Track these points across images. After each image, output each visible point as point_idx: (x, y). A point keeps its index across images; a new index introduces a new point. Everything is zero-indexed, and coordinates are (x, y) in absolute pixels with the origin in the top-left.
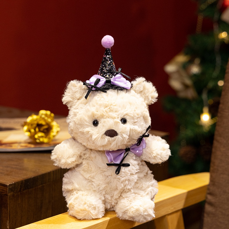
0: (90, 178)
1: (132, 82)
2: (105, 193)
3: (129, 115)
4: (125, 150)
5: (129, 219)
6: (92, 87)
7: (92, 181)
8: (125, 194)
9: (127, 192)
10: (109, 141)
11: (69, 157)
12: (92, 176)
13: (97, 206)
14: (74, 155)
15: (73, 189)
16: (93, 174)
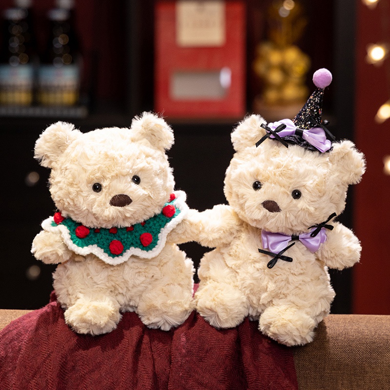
0: (233, 267)
1: (334, 144)
2: (249, 292)
3: (307, 188)
4: (291, 238)
5: (271, 337)
6: (271, 132)
7: (237, 272)
8: (277, 300)
9: (281, 298)
10: (265, 216)
11: (213, 231)
12: (237, 264)
13: (229, 308)
14: (220, 229)
15: (208, 276)
16: (239, 262)
